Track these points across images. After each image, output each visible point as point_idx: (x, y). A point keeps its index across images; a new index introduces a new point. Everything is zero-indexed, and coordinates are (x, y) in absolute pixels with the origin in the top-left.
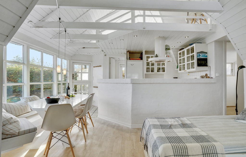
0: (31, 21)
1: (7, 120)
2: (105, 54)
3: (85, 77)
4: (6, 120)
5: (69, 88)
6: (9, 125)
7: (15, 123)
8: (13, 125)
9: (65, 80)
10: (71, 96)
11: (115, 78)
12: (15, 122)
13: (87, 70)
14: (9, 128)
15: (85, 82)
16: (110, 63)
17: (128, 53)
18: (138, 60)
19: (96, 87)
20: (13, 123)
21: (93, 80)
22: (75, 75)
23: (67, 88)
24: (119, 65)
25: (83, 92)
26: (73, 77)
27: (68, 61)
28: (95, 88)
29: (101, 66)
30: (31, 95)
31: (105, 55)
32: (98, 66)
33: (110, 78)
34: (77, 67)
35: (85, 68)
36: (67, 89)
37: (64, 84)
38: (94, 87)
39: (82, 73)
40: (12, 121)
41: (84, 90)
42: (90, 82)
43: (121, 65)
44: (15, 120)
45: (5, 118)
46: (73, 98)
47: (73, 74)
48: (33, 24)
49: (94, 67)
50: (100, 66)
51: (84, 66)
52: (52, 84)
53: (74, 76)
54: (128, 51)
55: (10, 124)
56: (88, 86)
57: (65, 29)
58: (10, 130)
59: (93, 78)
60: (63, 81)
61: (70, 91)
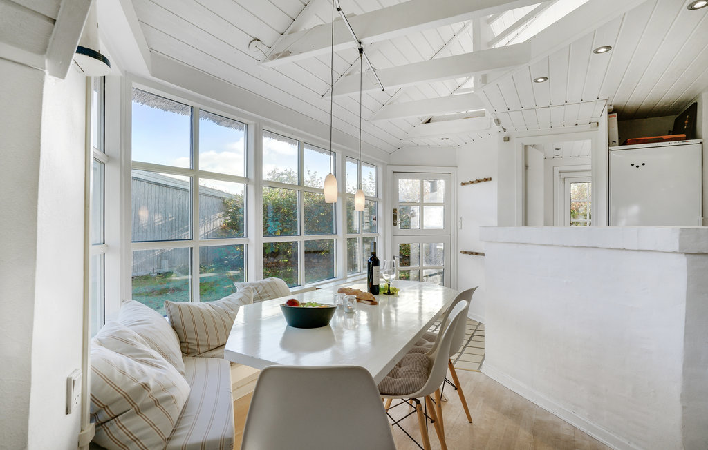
0: (258, 40)
1: (126, 397)
2: (505, 134)
3: (434, 218)
4: (119, 399)
5: (378, 260)
6: (131, 415)
7: (157, 409)
8: (146, 419)
9: (371, 229)
10: (384, 289)
11: (546, 224)
12: (157, 403)
13: (440, 195)
14: (130, 434)
15: (434, 234)
16: (526, 167)
17: (615, 119)
18: (673, 143)
19: (472, 253)
20: (147, 407)
21: (459, 227)
22: (400, 211)
23: (371, 259)
24: (556, 173)
25: (426, 268)
26: (395, 217)
27: (380, 169)
28: (468, 255)
29: (491, 179)
30: (266, 276)
31: (507, 139)
32: (479, 181)
33: (526, 224)
34: (407, 188)
35: (433, 189)
36: (369, 263)
37: (366, 240)
38: (466, 252)
39: (422, 205)
40: (145, 399)
41: (429, 261)
42: (448, 234)
43: (563, 175)
44: (159, 392)
45: (118, 390)
46: (392, 297)
47: (395, 211)
48: (265, 49)
49: (463, 184)
50: (486, 180)
51: (427, 185)
52: (332, 241)
53: (399, 216)
54: (615, 111)
55: (138, 412)
56: (443, 248)
57: (360, 43)
58: (128, 442)
59: (459, 223)
60: (365, 231)
61: (381, 272)
